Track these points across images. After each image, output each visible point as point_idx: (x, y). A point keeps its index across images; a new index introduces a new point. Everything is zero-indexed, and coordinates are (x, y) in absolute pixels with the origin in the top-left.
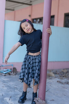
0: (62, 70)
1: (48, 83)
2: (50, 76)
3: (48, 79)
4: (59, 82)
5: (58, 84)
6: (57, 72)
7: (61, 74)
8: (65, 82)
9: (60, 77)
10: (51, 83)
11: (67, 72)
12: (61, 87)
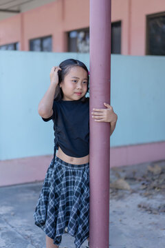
0: (149, 168)
1: (114, 212)
2: (117, 189)
3: (114, 201)
4: (144, 207)
5: (140, 213)
6: (136, 176)
7: (147, 181)
8: (159, 208)
9: (144, 189)
10: (123, 213)
11: (162, 173)
12: (150, 224)
